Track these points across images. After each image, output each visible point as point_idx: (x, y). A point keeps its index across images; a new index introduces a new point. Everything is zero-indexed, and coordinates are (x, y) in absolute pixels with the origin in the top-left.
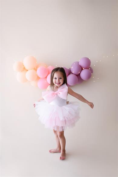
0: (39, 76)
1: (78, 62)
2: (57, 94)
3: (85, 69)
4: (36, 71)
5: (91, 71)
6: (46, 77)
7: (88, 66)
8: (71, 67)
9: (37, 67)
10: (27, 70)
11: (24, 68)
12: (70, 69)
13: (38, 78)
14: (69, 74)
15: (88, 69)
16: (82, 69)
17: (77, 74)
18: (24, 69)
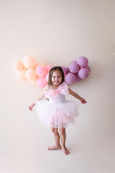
0: (38, 75)
1: (76, 62)
2: (59, 92)
3: (82, 68)
4: (35, 70)
5: (89, 70)
6: (45, 76)
7: (86, 65)
8: (70, 66)
9: (36, 66)
10: (27, 69)
11: (24, 67)
12: (69, 68)
13: (37, 77)
14: (67, 73)
15: (86, 68)
16: (80, 68)
17: (75, 73)
18: (24, 69)
